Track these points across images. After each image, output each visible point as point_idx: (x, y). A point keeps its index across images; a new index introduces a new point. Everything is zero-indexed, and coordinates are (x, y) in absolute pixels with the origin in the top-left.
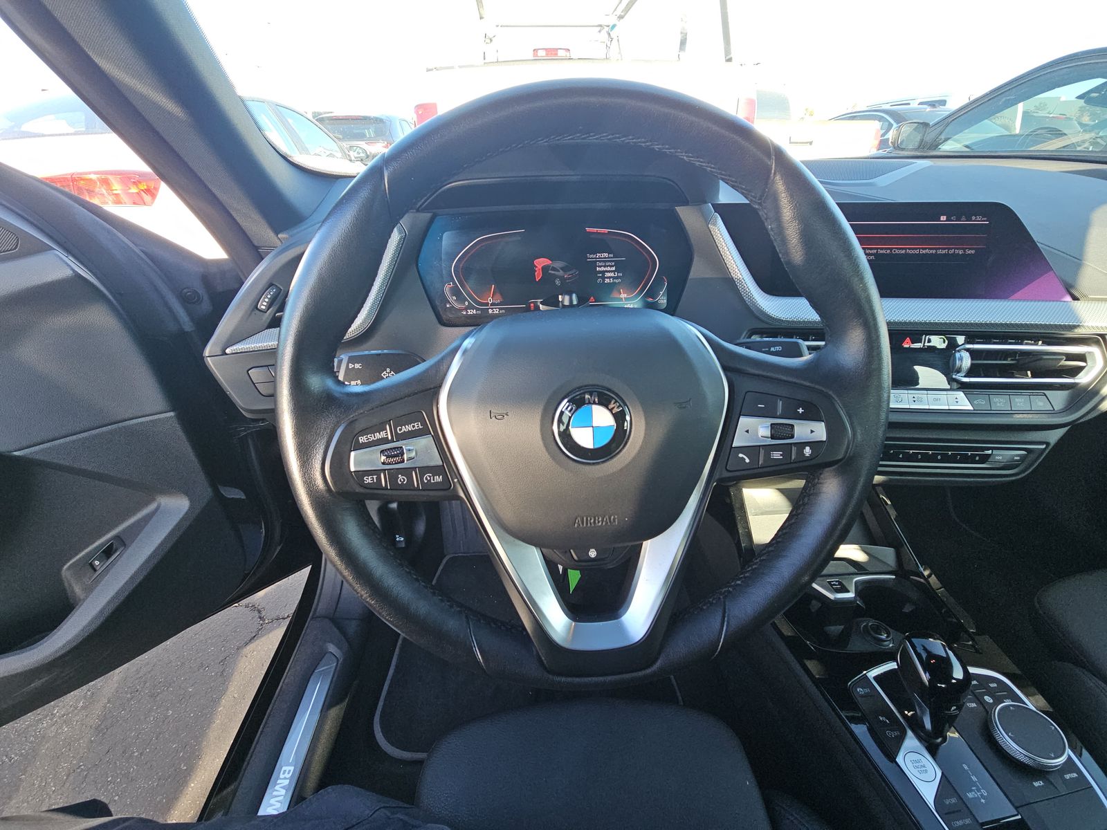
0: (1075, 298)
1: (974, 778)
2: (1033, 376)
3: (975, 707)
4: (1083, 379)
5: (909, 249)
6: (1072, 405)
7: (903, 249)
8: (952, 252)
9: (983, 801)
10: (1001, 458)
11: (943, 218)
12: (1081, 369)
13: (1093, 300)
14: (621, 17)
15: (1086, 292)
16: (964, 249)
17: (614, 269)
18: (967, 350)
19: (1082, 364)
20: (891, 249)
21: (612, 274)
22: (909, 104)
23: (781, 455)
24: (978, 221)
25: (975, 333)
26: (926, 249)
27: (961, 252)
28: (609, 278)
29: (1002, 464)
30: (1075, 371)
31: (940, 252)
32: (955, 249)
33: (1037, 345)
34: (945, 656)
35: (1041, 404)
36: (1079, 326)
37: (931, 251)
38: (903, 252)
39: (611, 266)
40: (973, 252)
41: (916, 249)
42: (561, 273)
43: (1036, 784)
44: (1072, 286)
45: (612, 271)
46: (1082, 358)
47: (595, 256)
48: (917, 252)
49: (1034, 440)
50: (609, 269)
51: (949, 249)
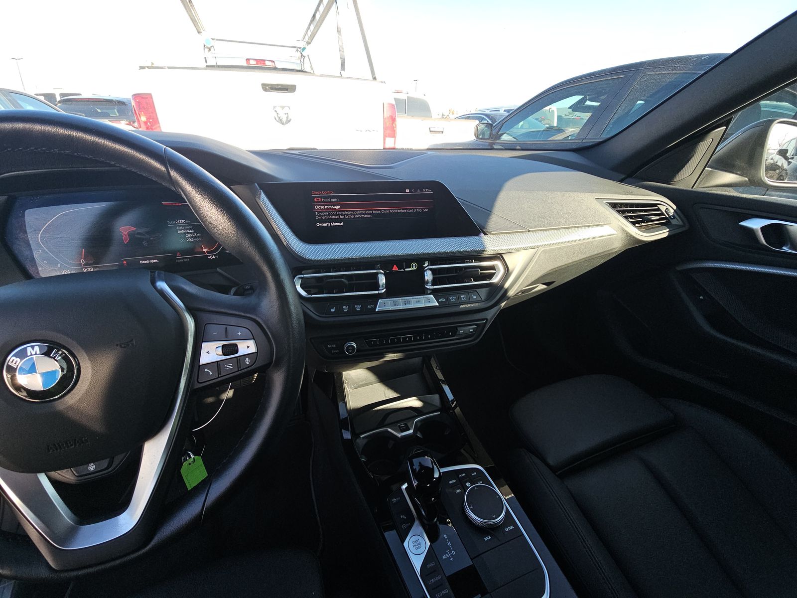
0: (485, 234)
1: (449, 544)
2: (475, 281)
3: (460, 492)
4: (495, 280)
5: (391, 210)
6: (490, 296)
7: (387, 210)
8: (415, 211)
9: (452, 559)
10: (463, 331)
11: (407, 191)
12: (493, 274)
13: (494, 234)
14: (309, 43)
15: (491, 230)
16: (422, 209)
17: (192, 231)
18: (430, 269)
19: (494, 271)
20: (381, 210)
21: (192, 235)
22: (499, 111)
23: (232, 366)
24: (427, 192)
25: (435, 259)
26: (400, 209)
27: (420, 211)
28: (191, 237)
29: (464, 336)
30: (491, 276)
31: (408, 211)
32: (417, 209)
33: (472, 263)
34: (431, 467)
35: (475, 297)
36: (484, 250)
37: (404, 211)
38: (388, 211)
39: (190, 229)
40: (427, 210)
41: (395, 209)
42: (147, 236)
43: (486, 539)
44: (484, 228)
45: (191, 233)
46: (493, 268)
47: (174, 222)
48: (396, 211)
49: (480, 318)
50: (188, 231)
51: (413, 209)
